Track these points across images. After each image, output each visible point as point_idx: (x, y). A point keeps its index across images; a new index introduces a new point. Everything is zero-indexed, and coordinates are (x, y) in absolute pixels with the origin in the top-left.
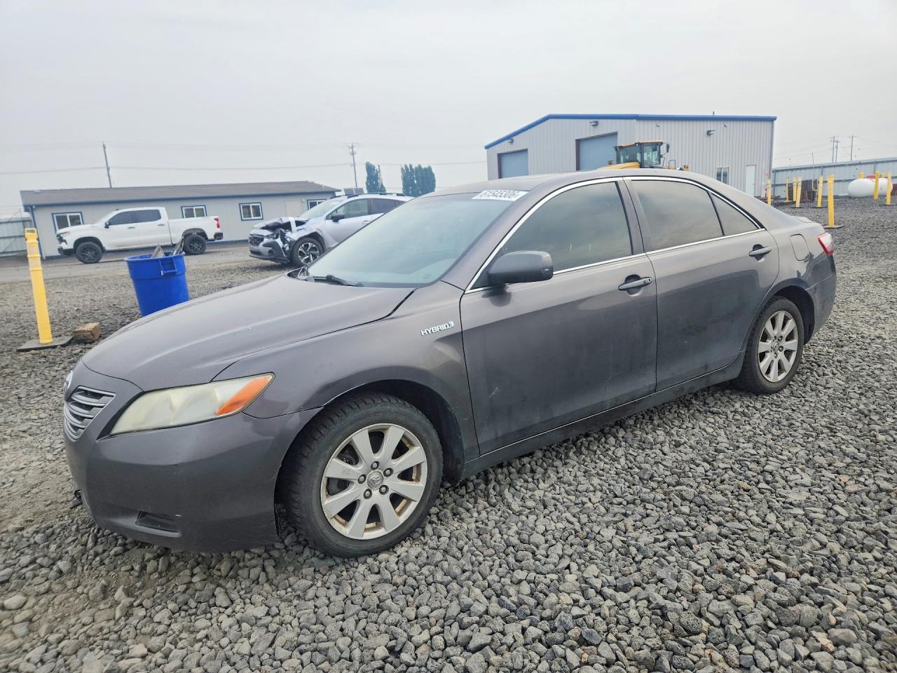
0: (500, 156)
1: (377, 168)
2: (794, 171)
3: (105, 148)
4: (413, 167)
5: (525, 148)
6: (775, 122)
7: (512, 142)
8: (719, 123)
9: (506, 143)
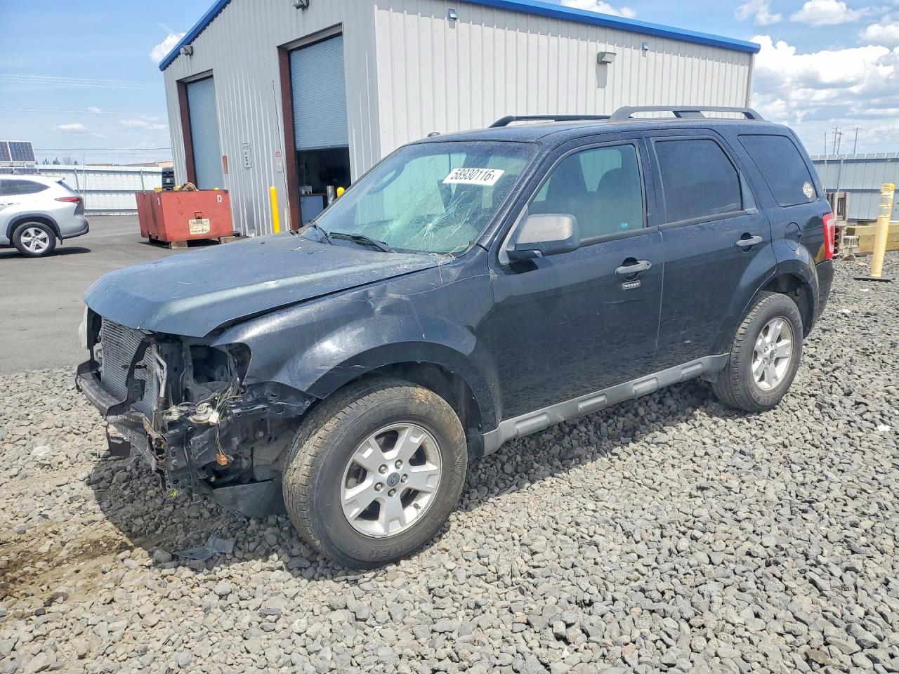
0: (184, 85)
5: (209, 68)
6: (756, 57)
7: (190, 53)
8: (627, 37)
9: (182, 58)
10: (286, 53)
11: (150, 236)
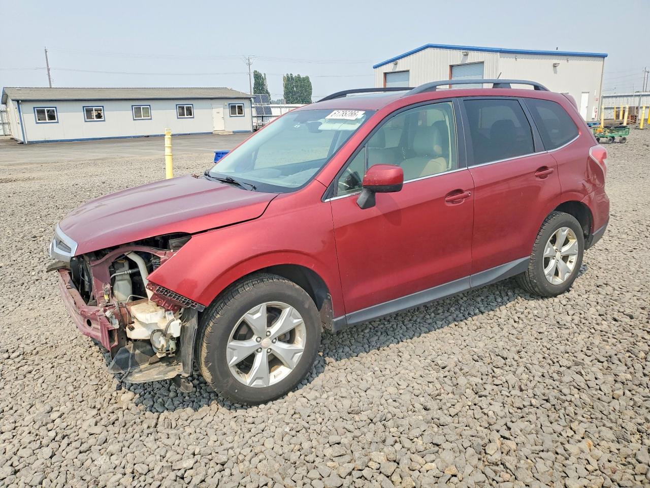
0: (385, 74)
1: (263, 75)
3: (46, 52)
4: (294, 77)
5: (407, 69)
6: (606, 58)
7: (396, 64)
8: (562, 57)
9: (392, 65)
10: (451, 67)
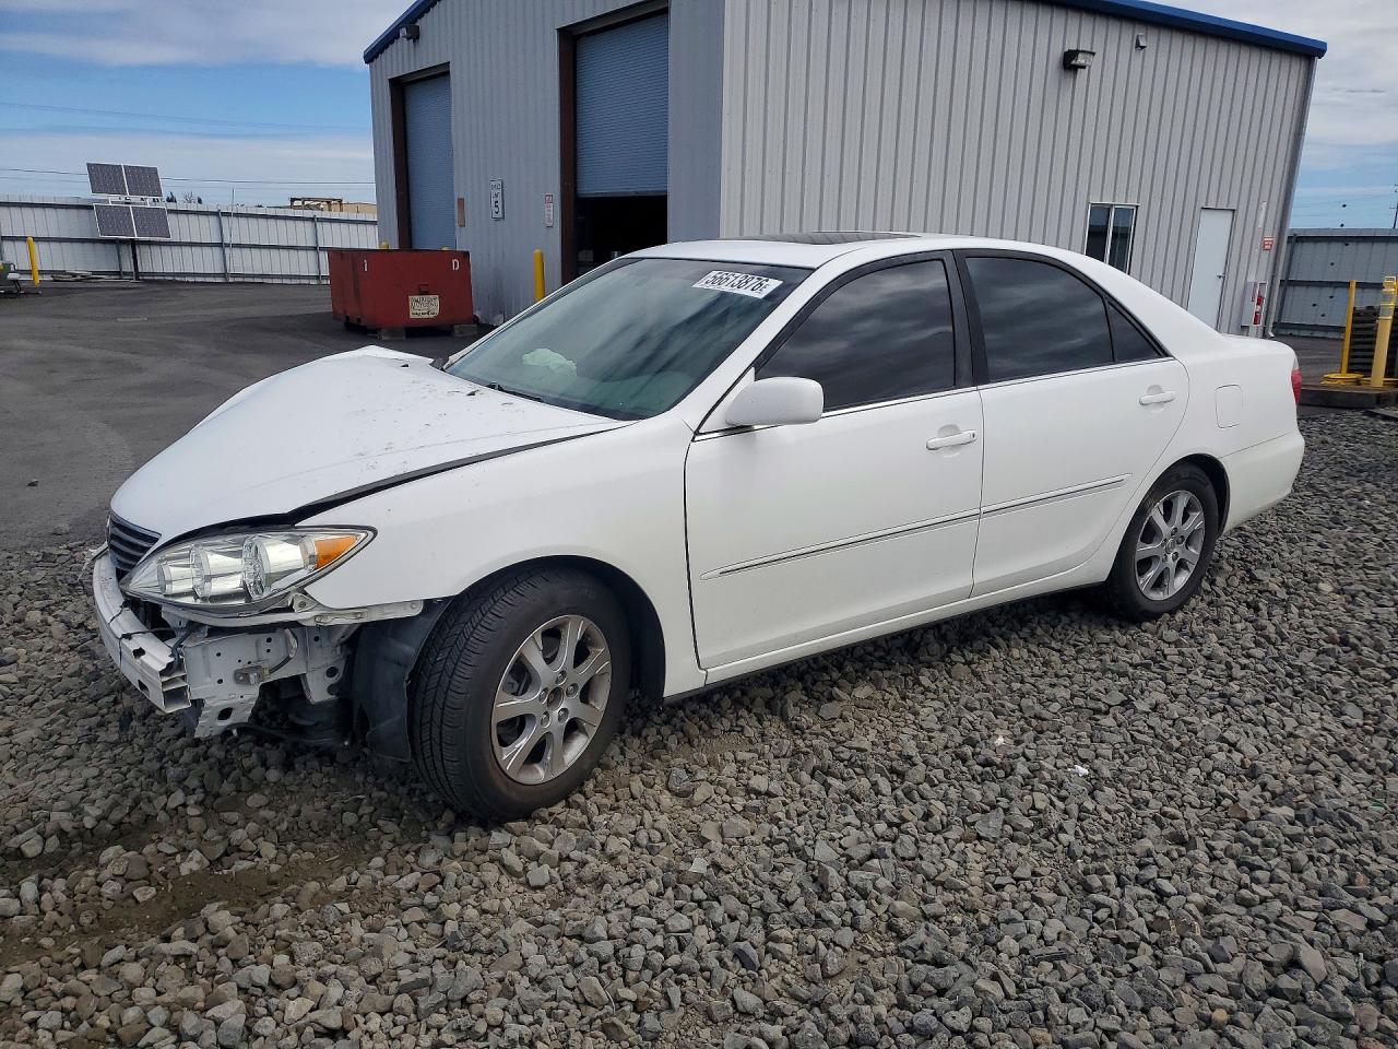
0: (399, 86)
2: (1352, 246)
5: (443, 61)
7: (415, 36)
8: (1115, 28)
9: (402, 44)
10: (573, 40)
11: (348, 318)
